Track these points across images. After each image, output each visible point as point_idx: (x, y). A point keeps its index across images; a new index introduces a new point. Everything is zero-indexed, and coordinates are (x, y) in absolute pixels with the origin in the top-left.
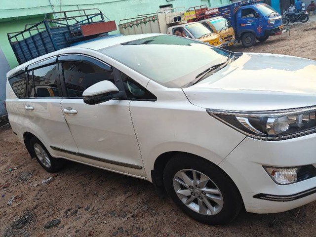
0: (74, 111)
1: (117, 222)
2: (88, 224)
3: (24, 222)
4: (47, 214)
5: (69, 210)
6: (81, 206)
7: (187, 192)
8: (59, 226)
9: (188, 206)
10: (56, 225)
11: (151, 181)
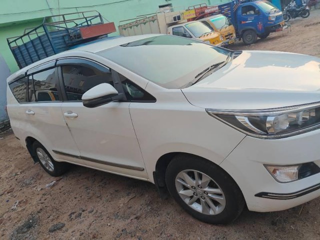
0: (74, 114)
1: (120, 224)
2: (92, 227)
3: (29, 226)
4: (51, 217)
5: (73, 213)
6: (84, 208)
7: (189, 192)
8: (64, 229)
9: (190, 206)
10: (60, 229)
11: (153, 182)
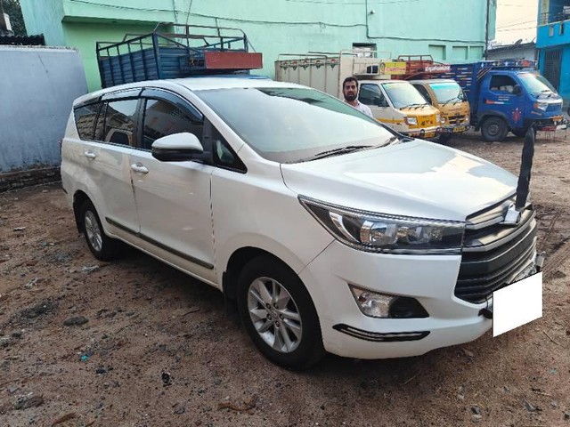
0: (144, 169)
1: (161, 338)
2: (122, 333)
3: (40, 311)
4: (74, 309)
5: (105, 311)
6: (122, 308)
7: (263, 313)
8: (85, 326)
9: (261, 334)
10: (79, 324)
11: (222, 290)
